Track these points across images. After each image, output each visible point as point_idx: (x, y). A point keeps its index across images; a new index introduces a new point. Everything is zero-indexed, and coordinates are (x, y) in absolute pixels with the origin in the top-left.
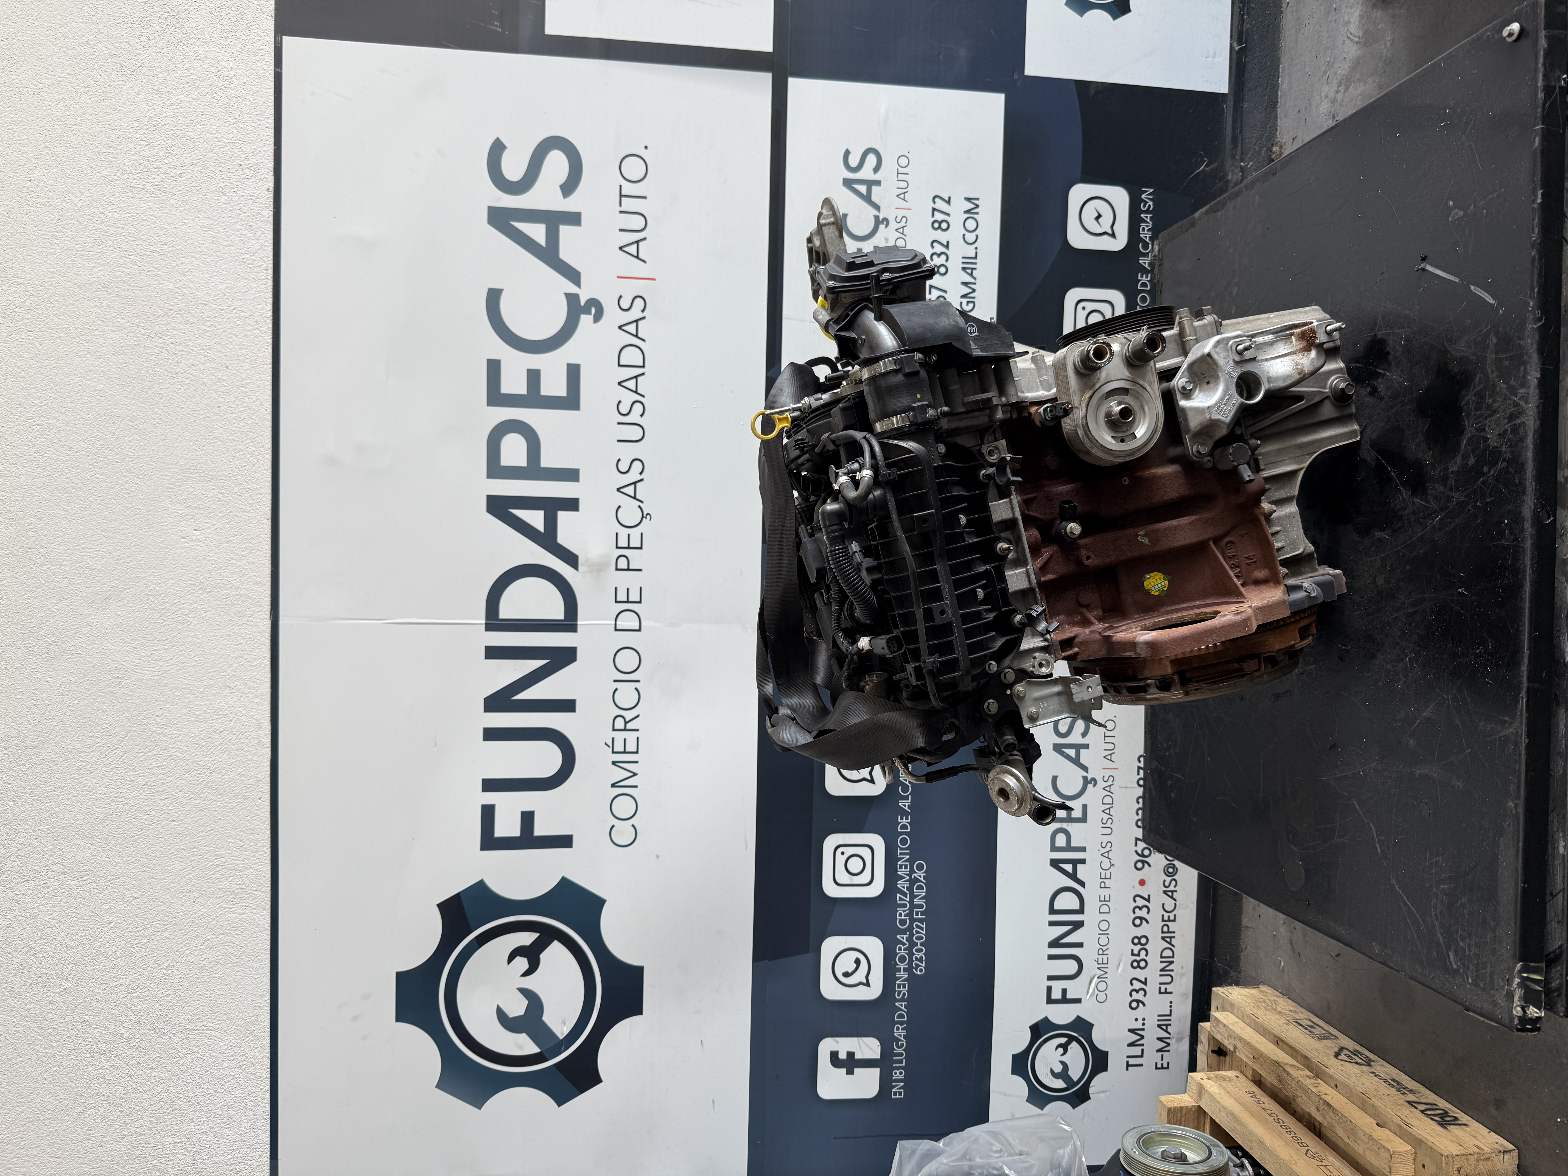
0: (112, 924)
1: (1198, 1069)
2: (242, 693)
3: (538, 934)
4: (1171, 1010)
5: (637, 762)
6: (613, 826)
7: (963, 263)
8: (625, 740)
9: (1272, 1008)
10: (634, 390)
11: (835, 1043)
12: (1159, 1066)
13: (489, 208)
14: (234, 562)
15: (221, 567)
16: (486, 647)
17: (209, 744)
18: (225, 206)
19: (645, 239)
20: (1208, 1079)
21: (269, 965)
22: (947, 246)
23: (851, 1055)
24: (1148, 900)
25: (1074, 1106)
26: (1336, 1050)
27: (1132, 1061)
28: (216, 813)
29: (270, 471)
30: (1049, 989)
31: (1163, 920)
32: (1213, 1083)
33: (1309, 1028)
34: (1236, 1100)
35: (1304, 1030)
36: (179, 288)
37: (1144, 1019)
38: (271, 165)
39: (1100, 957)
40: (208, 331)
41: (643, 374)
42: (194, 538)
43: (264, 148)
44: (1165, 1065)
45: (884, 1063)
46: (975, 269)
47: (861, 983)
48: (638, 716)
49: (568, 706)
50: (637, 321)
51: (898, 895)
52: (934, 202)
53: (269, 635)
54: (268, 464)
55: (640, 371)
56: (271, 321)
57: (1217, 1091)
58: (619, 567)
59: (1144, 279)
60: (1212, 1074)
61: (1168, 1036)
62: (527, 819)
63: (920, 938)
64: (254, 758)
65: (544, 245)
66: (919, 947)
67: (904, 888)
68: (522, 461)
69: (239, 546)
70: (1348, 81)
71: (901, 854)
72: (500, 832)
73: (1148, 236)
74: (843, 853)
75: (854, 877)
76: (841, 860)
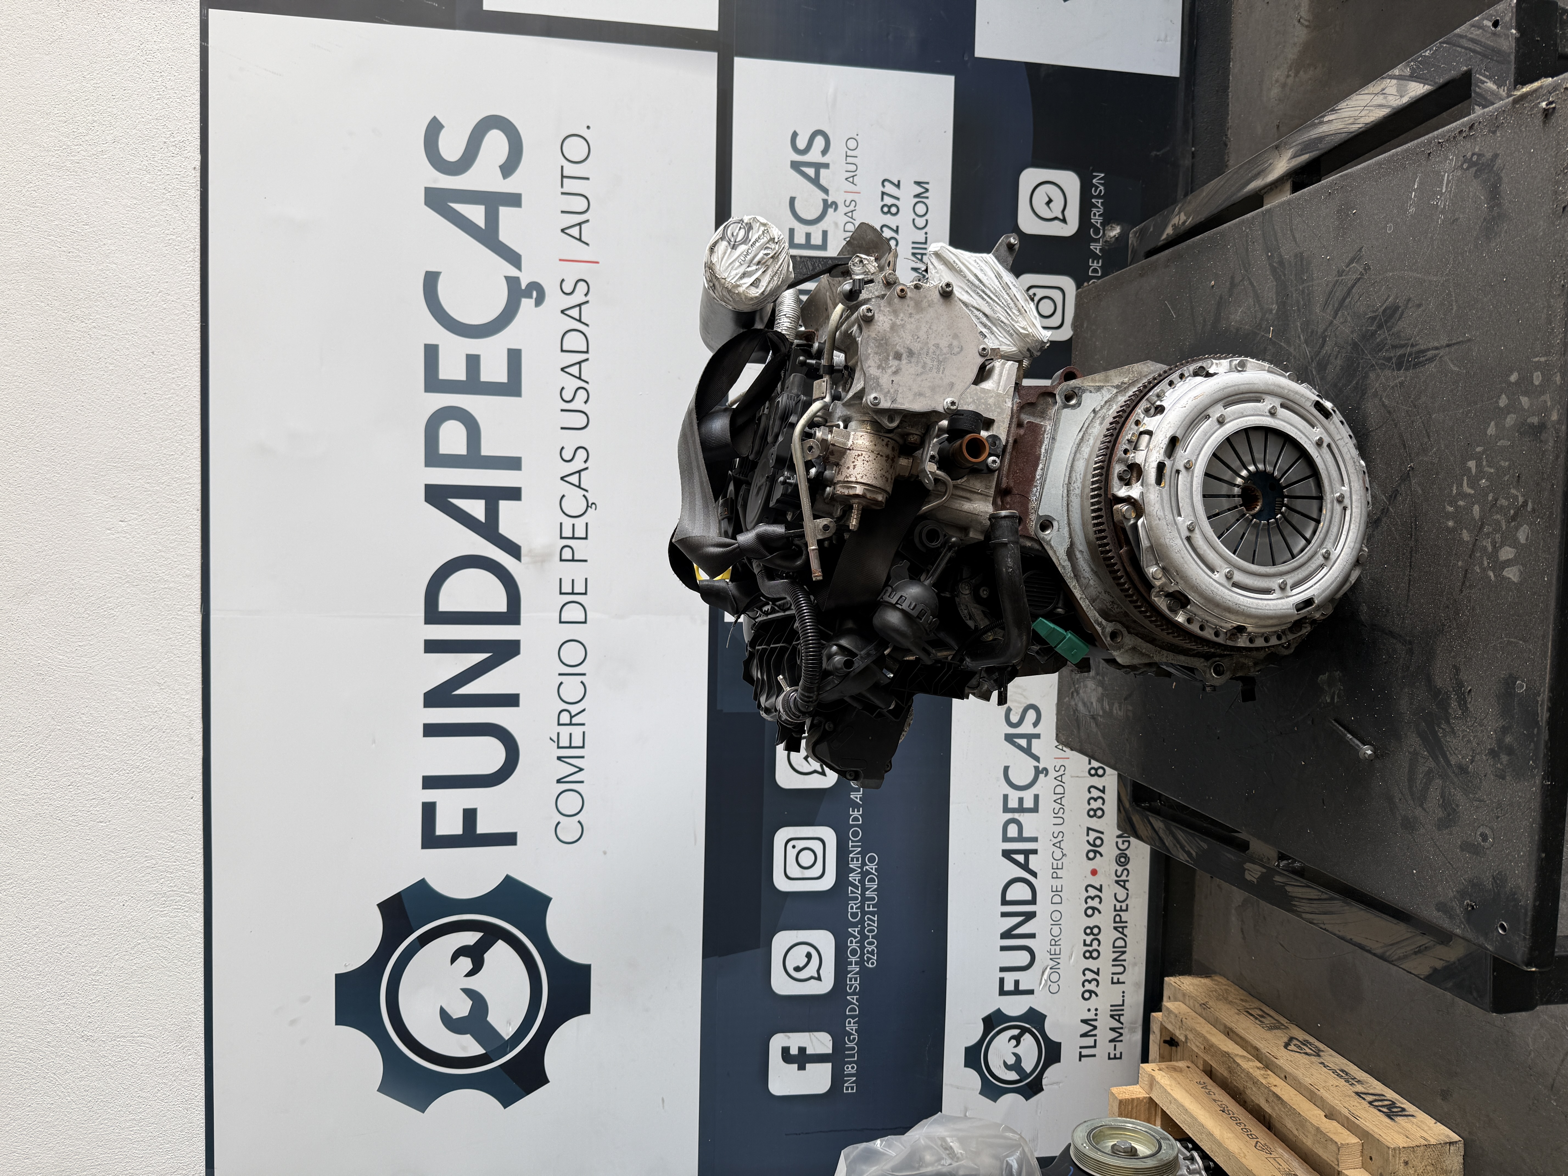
0: (37, 930)
1: (1150, 1058)
2: (172, 690)
3: (482, 934)
4: (1123, 1000)
5: (583, 757)
6: (559, 823)
7: (913, 248)
8: (571, 734)
9: (1223, 997)
10: (578, 376)
11: (787, 1038)
12: (1112, 1056)
13: (426, 188)
14: (163, 554)
15: (148, 560)
16: (425, 640)
17: (137, 742)
18: (149, 185)
19: (587, 221)
20: (1160, 1070)
22: (896, 231)
23: (802, 1050)
24: (1100, 890)
25: (1027, 1098)
26: (1286, 1040)
27: (1085, 1052)
28: (146, 813)
30: (1002, 981)
31: (1115, 910)
32: (1164, 1074)
33: (1259, 1018)
34: (1186, 1091)
35: (1253, 1019)
36: (102, 270)
37: (1096, 1010)
38: (198, 142)
39: (1053, 948)
40: (133, 315)
41: (587, 360)
42: (120, 529)
43: (191, 125)
44: (1118, 1056)
45: (836, 1058)
47: (812, 978)
48: (584, 710)
49: (511, 700)
50: (580, 305)
51: (850, 888)
52: (884, 186)
53: (200, 629)
54: (198, 453)
55: (584, 356)
56: (199, 305)
57: (1168, 1083)
58: (563, 558)
59: (1095, 265)
60: (1163, 1065)
61: (1120, 1026)
62: (470, 816)
63: (871, 931)
64: (185, 757)
65: (483, 227)
66: (870, 940)
67: (855, 880)
68: (462, 450)
69: (167, 537)
70: (1298, 66)
71: (852, 846)
72: (441, 829)
73: (1099, 221)
74: (794, 847)
75: (806, 871)
76: (792, 853)
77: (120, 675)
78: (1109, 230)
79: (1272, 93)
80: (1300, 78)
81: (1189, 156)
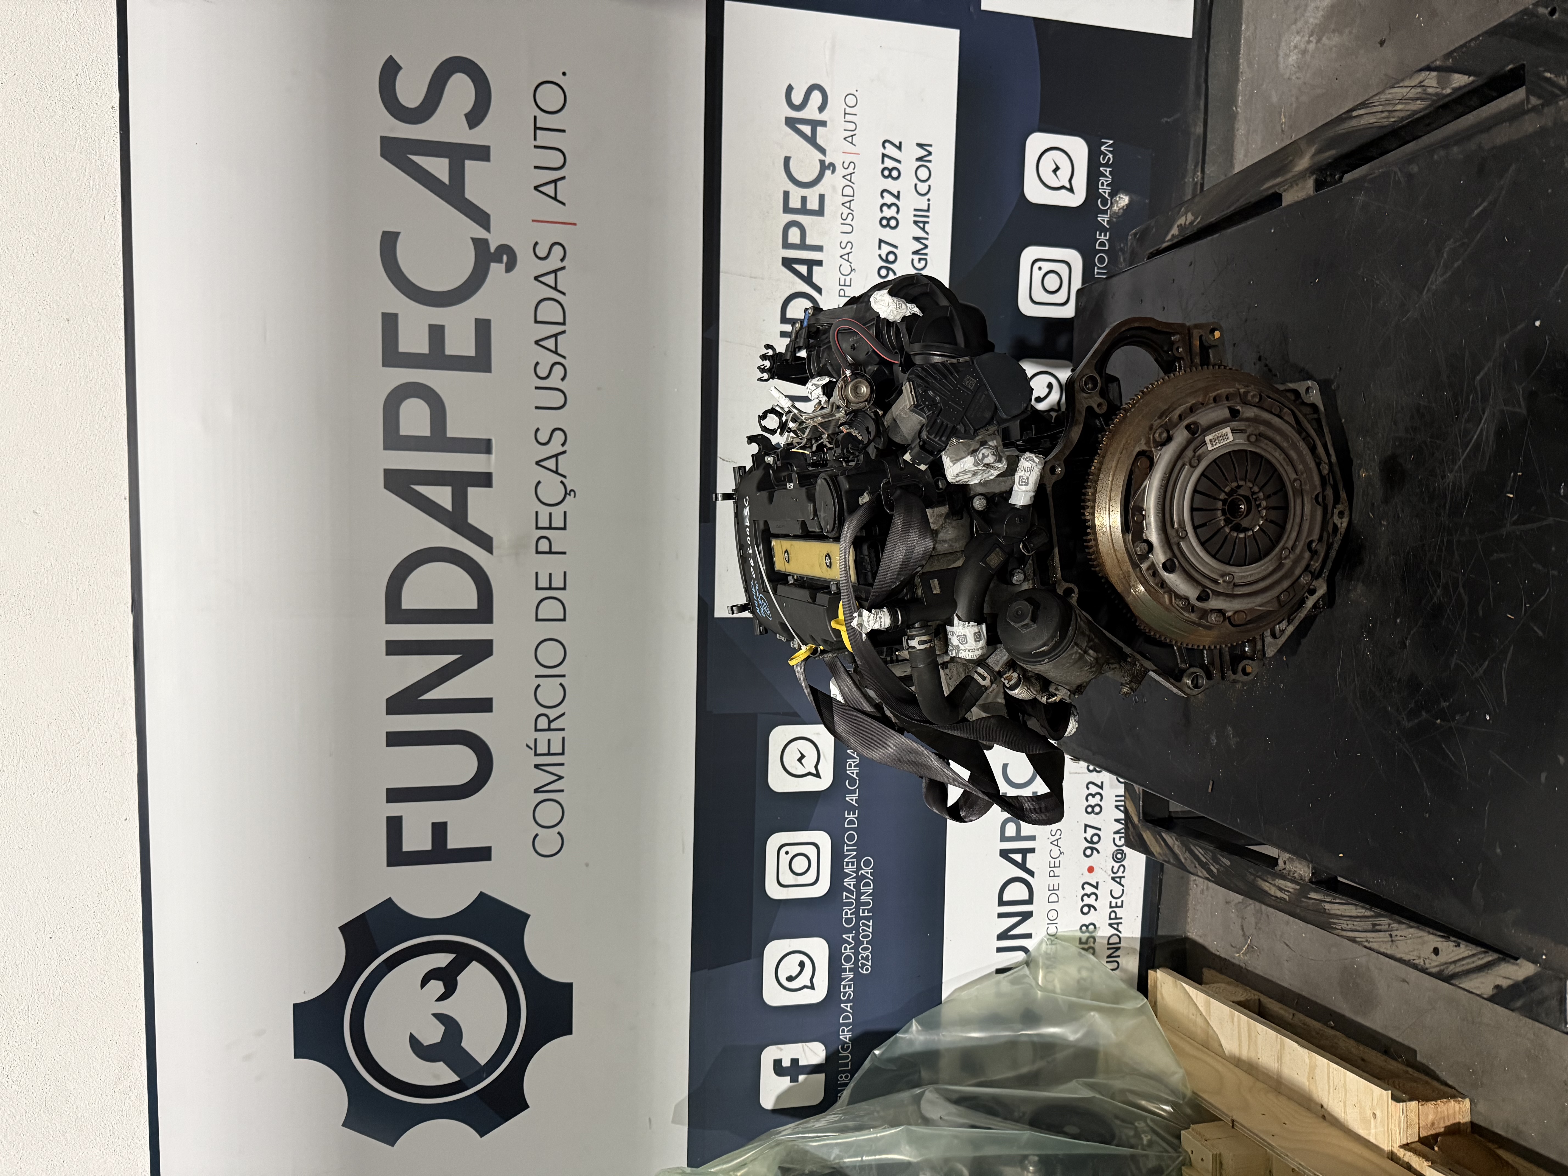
3: (454, 956)
5: (563, 764)
6: (537, 835)
7: (915, 216)
8: (549, 740)
10: (554, 350)
11: (779, 1051)
13: (382, 138)
16: (387, 641)
19: (563, 178)
22: (898, 197)
23: (795, 1061)
24: (1097, 887)
31: (1111, 907)
41: (564, 332)
45: (829, 1068)
46: (928, 222)
47: (805, 987)
48: (563, 714)
49: (484, 705)
50: (555, 272)
51: (845, 893)
52: (884, 147)
53: (131, 631)
55: (560, 328)
58: (540, 550)
59: (1102, 238)
62: (439, 830)
63: (866, 936)
65: (447, 182)
66: (865, 945)
67: (850, 885)
68: (426, 431)
70: (1321, 30)
71: (848, 851)
72: (408, 846)
73: (1107, 191)
74: (787, 853)
75: (799, 877)
76: (785, 859)
78: (1117, 202)
79: (1290, 59)
80: (1324, 45)
81: (1201, 124)
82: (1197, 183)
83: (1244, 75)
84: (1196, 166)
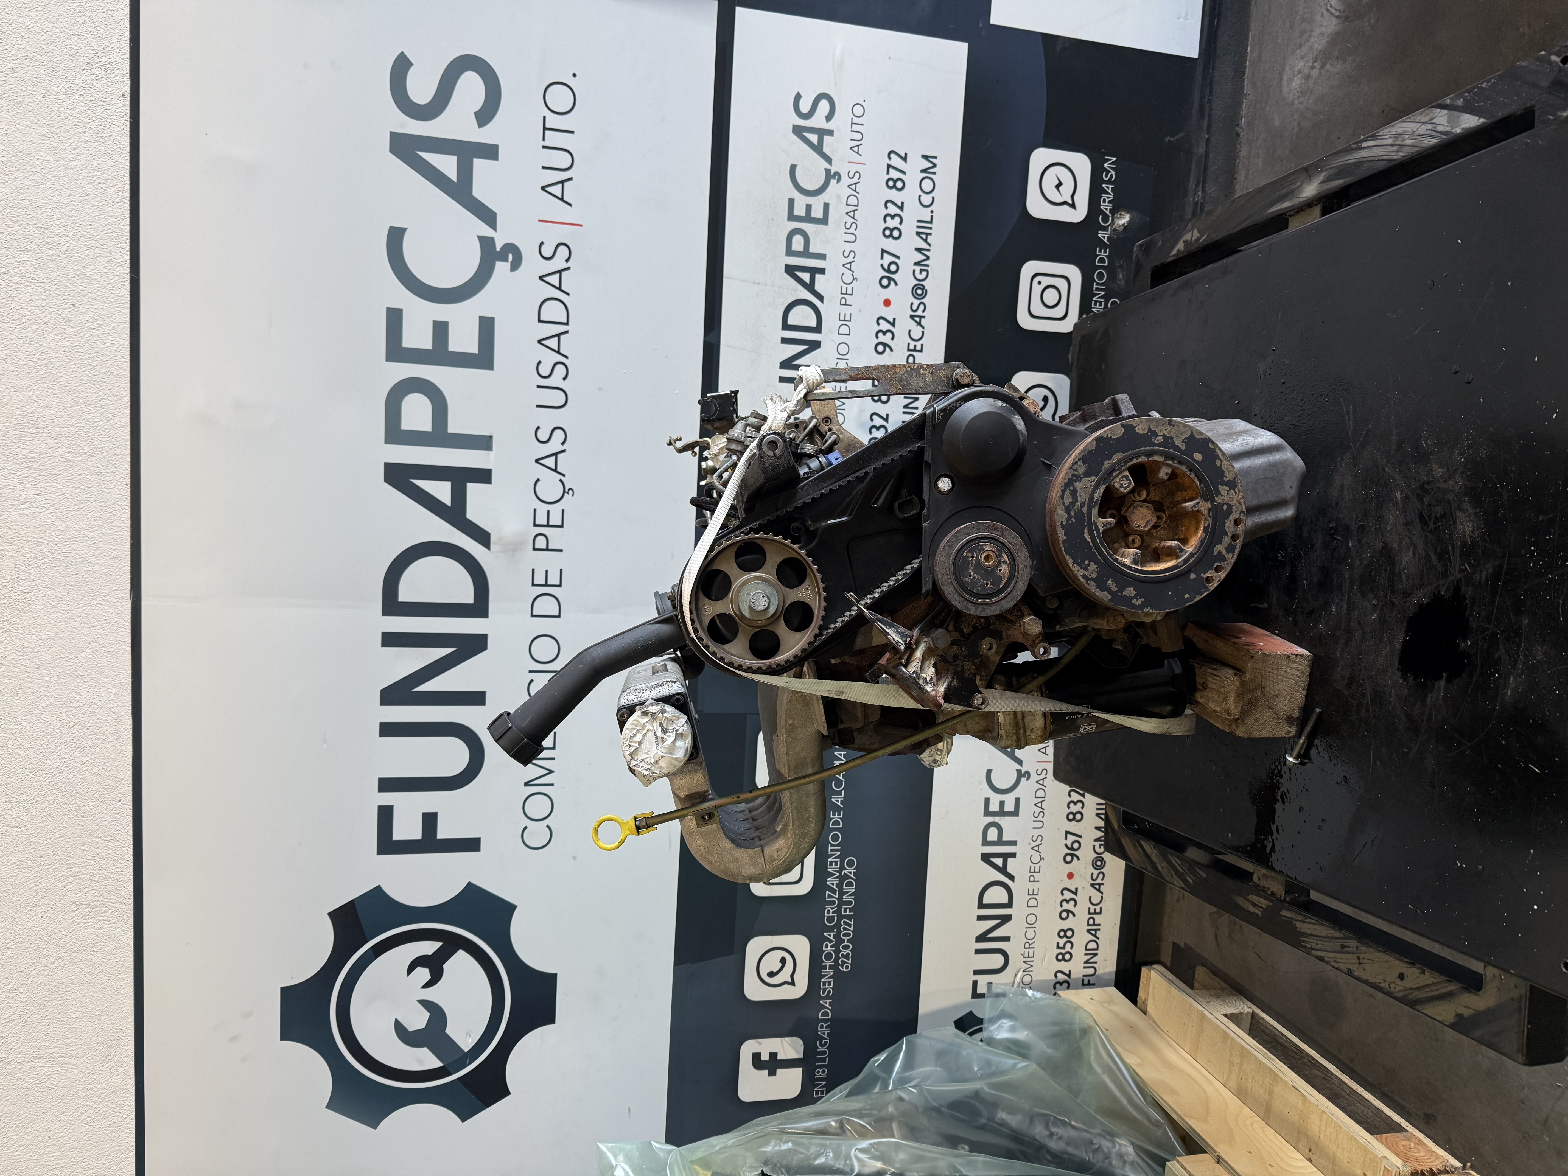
3: (441, 944)
5: (553, 759)
6: (526, 828)
7: (918, 227)
10: (556, 349)
11: (757, 1045)
13: (391, 133)
14: (86, 532)
15: (69, 539)
16: (383, 633)
17: (57, 740)
18: (69, 112)
19: (571, 179)
21: (132, 984)
22: (901, 208)
23: (773, 1055)
24: (1075, 893)
28: (67, 817)
29: (129, 429)
30: (975, 983)
31: (1089, 913)
36: (13, 207)
38: (128, 65)
39: (1027, 951)
41: (567, 332)
42: (35, 504)
43: (118, 45)
45: (807, 1062)
46: (930, 234)
47: (785, 983)
49: (477, 698)
50: (560, 272)
51: (827, 892)
52: (890, 158)
53: (129, 616)
54: (127, 421)
55: (563, 328)
56: (129, 253)
58: (536, 547)
59: (1102, 254)
62: (430, 820)
63: (847, 935)
64: (112, 756)
65: (455, 181)
66: (846, 944)
67: (833, 884)
68: (427, 427)
69: (91, 514)
70: (1324, 57)
71: (832, 850)
72: (399, 834)
73: (1109, 208)
77: (36, 666)
78: (1118, 218)
79: (1294, 85)
80: (1327, 71)
81: (1203, 144)
82: (1197, 203)
83: (1247, 97)
84: (1197, 186)
